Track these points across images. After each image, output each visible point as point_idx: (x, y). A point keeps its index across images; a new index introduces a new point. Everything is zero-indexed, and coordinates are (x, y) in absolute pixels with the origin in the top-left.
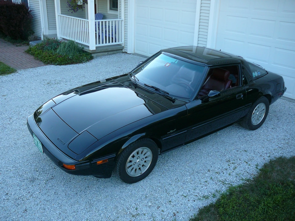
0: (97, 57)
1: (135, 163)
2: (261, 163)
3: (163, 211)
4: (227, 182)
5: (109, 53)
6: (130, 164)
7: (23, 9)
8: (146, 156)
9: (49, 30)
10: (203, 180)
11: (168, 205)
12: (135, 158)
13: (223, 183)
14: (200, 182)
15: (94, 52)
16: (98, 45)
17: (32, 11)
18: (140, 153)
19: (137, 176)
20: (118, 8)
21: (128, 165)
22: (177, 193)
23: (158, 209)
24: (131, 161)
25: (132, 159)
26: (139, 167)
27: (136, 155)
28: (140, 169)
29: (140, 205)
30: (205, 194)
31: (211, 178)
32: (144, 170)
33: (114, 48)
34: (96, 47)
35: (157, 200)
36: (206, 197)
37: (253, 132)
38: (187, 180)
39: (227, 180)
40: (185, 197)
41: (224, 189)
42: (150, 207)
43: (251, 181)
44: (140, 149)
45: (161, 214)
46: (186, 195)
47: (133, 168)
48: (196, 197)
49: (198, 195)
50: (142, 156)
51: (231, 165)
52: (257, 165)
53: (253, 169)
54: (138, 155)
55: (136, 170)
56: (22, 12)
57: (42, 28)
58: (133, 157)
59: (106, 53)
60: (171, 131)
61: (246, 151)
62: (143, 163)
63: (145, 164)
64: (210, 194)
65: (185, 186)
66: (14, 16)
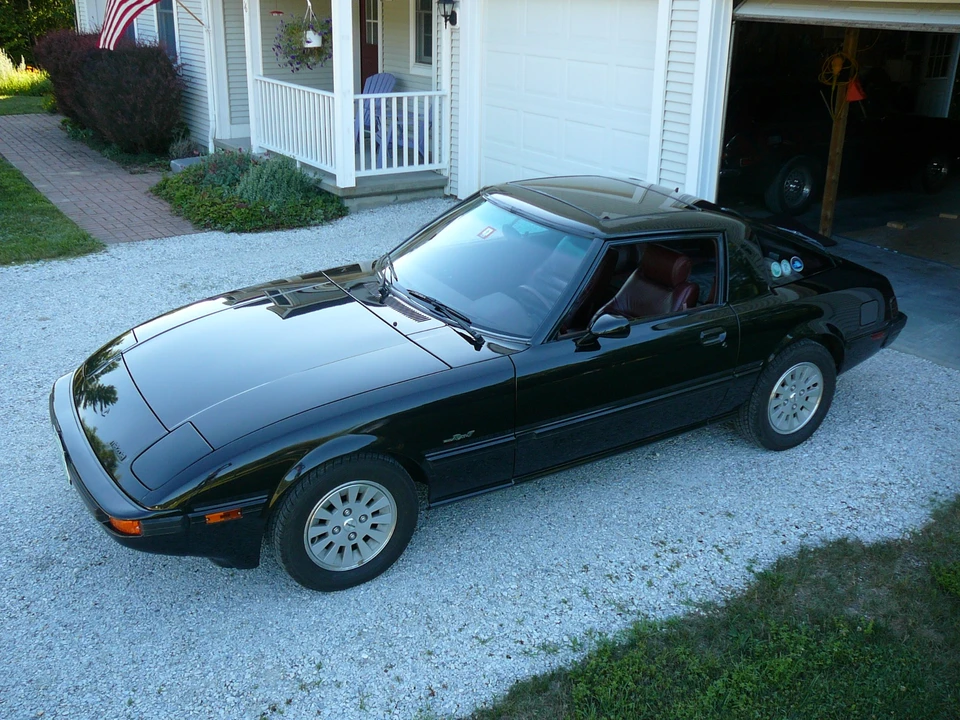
0: (360, 209)
1: (339, 528)
2: (771, 555)
3: (398, 679)
4: (633, 608)
5: (401, 197)
6: (321, 530)
7: (158, 62)
8: (373, 508)
9: (231, 123)
10: (556, 596)
11: (421, 664)
12: (336, 512)
13: (622, 609)
14: (544, 601)
15: (350, 193)
16: (364, 173)
17: (185, 67)
18: (352, 497)
19: (347, 569)
20: (431, 56)
21: (313, 531)
22: (460, 630)
23: (386, 671)
24: (322, 522)
25: (325, 515)
26: (353, 542)
27: (337, 503)
28: (355, 547)
29: (334, 657)
30: (551, 639)
31: (585, 593)
32: (371, 553)
33: (417, 183)
34: (358, 180)
35: (390, 646)
36: (548, 649)
37: (777, 458)
38: (505, 594)
39: (636, 602)
40: (484, 642)
41: (616, 627)
42: (362, 663)
43: (717, 607)
44: (352, 487)
45: (392, 688)
46: (486, 637)
47: (331, 544)
48: (518, 644)
49: (525, 640)
50: (361, 508)
51: (664, 555)
52: (753, 561)
53: (737, 573)
54: (347, 506)
55: (341, 550)
56: (155, 71)
57: (211, 118)
58: (330, 508)
59: (392, 198)
60: (458, 437)
61: (730, 515)
62: (364, 529)
63: (372, 533)
64: (566, 638)
65: (493, 610)
66: (128, 82)
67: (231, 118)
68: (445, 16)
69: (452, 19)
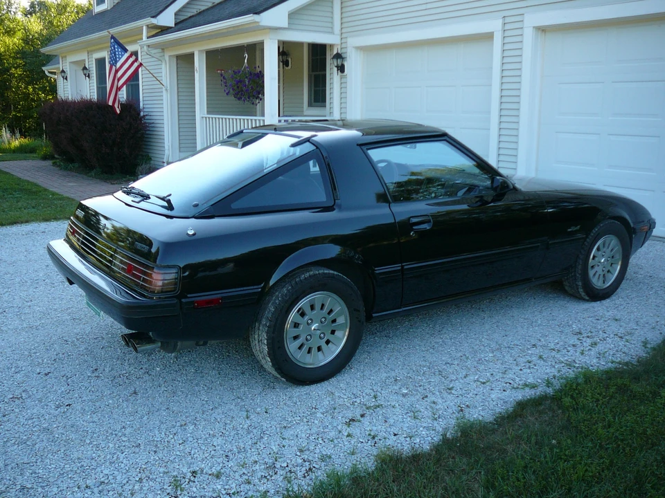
2: (655, 339)
3: (434, 403)
4: (577, 365)
7: (130, 112)
9: (180, 151)
10: (522, 360)
11: (445, 394)
13: (569, 365)
14: (515, 362)
17: (147, 117)
22: (465, 377)
23: (423, 399)
29: (383, 392)
30: (529, 381)
31: (541, 357)
35: (420, 386)
36: (533, 387)
38: (487, 359)
39: (577, 362)
40: (484, 383)
42: (404, 395)
43: (633, 365)
45: (431, 407)
46: (485, 381)
48: (508, 384)
49: (511, 382)
51: (584, 339)
52: (645, 342)
53: (637, 349)
57: (166, 147)
64: (539, 381)
65: (482, 367)
66: (110, 125)
67: (180, 148)
68: (337, 67)
69: (341, 69)
